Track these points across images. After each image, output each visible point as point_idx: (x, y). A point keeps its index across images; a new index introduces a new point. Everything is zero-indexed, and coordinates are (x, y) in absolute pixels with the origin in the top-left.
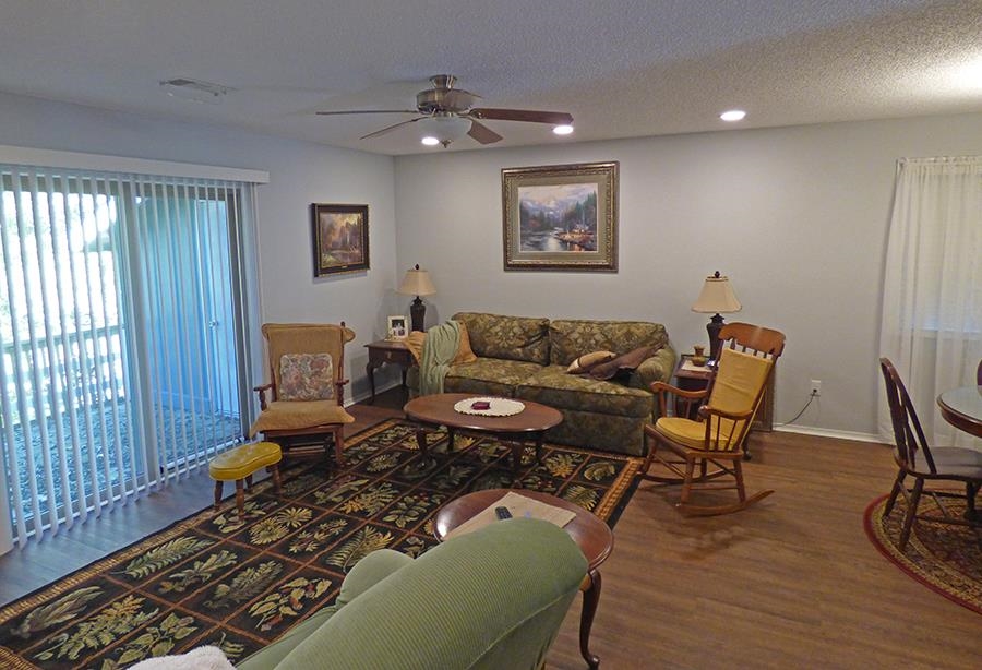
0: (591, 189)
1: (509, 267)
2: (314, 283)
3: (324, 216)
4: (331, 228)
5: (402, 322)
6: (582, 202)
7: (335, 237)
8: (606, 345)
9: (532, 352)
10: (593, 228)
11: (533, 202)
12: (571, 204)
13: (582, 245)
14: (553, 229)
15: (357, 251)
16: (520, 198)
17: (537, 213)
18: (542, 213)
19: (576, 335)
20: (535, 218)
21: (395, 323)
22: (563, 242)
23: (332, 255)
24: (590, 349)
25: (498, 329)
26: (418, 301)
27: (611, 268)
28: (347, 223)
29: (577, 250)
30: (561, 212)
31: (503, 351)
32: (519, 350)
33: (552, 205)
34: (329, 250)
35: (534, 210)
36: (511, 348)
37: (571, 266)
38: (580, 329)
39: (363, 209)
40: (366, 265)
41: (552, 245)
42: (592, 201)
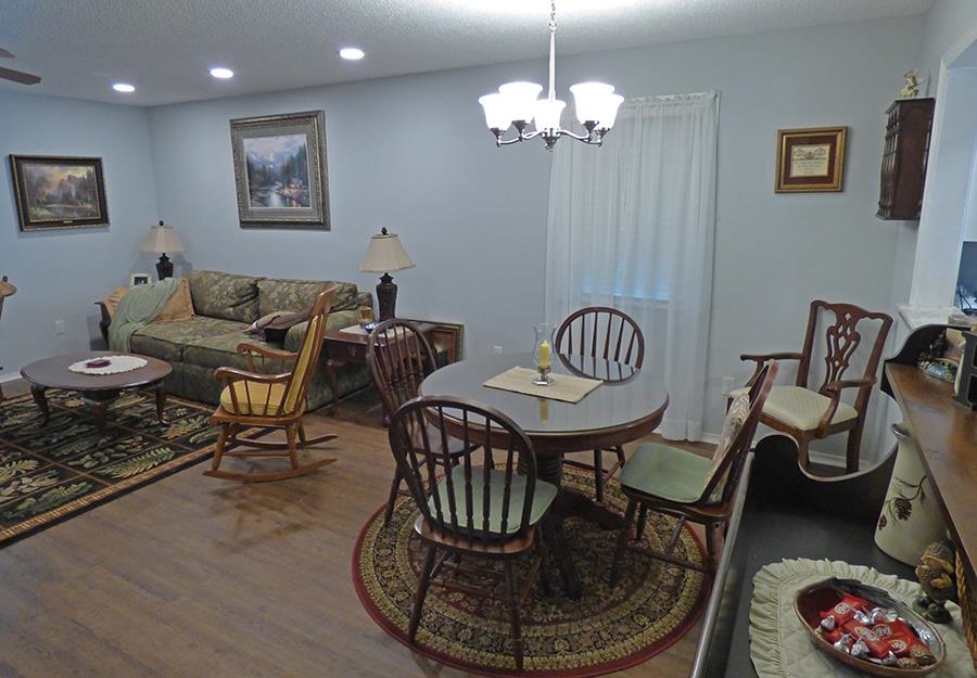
0: (300, 140)
1: (245, 224)
2: (19, 237)
3: (27, 168)
4: (43, 181)
5: (145, 280)
6: (294, 155)
7: (52, 191)
8: (298, 305)
9: (242, 311)
10: (306, 183)
11: (255, 154)
12: (287, 157)
13: (299, 202)
14: (273, 184)
15: (89, 206)
16: (246, 150)
17: (260, 166)
18: (264, 167)
19: (274, 295)
20: (258, 172)
21: (138, 280)
22: (284, 198)
23: (48, 209)
24: (284, 308)
25: (216, 287)
26: (164, 259)
27: (323, 225)
28: (69, 177)
29: (295, 207)
30: (279, 165)
31: (217, 310)
32: (231, 309)
33: (271, 159)
34: (41, 204)
35: (259, 163)
36: (224, 306)
37: (291, 223)
38: (280, 289)
39: (96, 163)
40: (103, 219)
41: (275, 200)
42: (302, 153)
